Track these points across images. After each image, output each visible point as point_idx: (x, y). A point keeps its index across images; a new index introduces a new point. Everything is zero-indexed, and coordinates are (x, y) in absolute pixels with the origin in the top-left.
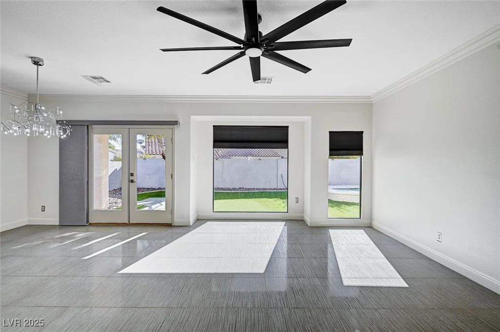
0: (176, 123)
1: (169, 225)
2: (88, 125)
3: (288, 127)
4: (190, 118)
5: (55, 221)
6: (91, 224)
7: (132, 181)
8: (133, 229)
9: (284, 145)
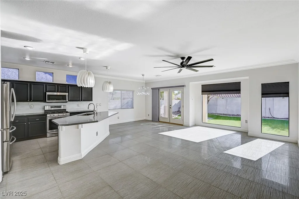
0: (183, 86)
1: (182, 125)
2: (159, 89)
3: (240, 82)
4: (189, 83)
5: (151, 119)
6: (159, 122)
7: (171, 108)
8: (171, 125)
9: (238, 92)
